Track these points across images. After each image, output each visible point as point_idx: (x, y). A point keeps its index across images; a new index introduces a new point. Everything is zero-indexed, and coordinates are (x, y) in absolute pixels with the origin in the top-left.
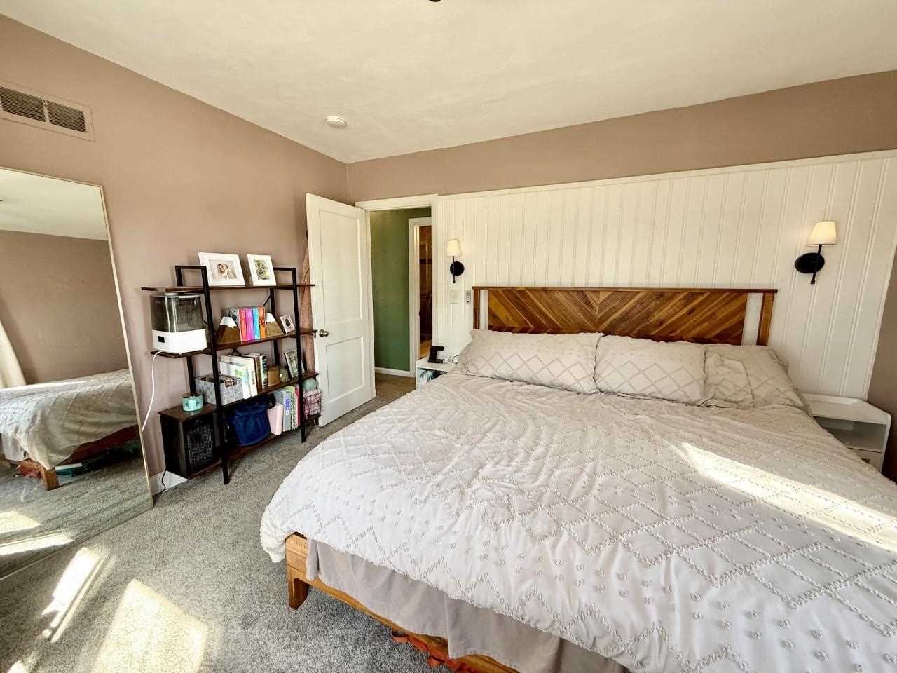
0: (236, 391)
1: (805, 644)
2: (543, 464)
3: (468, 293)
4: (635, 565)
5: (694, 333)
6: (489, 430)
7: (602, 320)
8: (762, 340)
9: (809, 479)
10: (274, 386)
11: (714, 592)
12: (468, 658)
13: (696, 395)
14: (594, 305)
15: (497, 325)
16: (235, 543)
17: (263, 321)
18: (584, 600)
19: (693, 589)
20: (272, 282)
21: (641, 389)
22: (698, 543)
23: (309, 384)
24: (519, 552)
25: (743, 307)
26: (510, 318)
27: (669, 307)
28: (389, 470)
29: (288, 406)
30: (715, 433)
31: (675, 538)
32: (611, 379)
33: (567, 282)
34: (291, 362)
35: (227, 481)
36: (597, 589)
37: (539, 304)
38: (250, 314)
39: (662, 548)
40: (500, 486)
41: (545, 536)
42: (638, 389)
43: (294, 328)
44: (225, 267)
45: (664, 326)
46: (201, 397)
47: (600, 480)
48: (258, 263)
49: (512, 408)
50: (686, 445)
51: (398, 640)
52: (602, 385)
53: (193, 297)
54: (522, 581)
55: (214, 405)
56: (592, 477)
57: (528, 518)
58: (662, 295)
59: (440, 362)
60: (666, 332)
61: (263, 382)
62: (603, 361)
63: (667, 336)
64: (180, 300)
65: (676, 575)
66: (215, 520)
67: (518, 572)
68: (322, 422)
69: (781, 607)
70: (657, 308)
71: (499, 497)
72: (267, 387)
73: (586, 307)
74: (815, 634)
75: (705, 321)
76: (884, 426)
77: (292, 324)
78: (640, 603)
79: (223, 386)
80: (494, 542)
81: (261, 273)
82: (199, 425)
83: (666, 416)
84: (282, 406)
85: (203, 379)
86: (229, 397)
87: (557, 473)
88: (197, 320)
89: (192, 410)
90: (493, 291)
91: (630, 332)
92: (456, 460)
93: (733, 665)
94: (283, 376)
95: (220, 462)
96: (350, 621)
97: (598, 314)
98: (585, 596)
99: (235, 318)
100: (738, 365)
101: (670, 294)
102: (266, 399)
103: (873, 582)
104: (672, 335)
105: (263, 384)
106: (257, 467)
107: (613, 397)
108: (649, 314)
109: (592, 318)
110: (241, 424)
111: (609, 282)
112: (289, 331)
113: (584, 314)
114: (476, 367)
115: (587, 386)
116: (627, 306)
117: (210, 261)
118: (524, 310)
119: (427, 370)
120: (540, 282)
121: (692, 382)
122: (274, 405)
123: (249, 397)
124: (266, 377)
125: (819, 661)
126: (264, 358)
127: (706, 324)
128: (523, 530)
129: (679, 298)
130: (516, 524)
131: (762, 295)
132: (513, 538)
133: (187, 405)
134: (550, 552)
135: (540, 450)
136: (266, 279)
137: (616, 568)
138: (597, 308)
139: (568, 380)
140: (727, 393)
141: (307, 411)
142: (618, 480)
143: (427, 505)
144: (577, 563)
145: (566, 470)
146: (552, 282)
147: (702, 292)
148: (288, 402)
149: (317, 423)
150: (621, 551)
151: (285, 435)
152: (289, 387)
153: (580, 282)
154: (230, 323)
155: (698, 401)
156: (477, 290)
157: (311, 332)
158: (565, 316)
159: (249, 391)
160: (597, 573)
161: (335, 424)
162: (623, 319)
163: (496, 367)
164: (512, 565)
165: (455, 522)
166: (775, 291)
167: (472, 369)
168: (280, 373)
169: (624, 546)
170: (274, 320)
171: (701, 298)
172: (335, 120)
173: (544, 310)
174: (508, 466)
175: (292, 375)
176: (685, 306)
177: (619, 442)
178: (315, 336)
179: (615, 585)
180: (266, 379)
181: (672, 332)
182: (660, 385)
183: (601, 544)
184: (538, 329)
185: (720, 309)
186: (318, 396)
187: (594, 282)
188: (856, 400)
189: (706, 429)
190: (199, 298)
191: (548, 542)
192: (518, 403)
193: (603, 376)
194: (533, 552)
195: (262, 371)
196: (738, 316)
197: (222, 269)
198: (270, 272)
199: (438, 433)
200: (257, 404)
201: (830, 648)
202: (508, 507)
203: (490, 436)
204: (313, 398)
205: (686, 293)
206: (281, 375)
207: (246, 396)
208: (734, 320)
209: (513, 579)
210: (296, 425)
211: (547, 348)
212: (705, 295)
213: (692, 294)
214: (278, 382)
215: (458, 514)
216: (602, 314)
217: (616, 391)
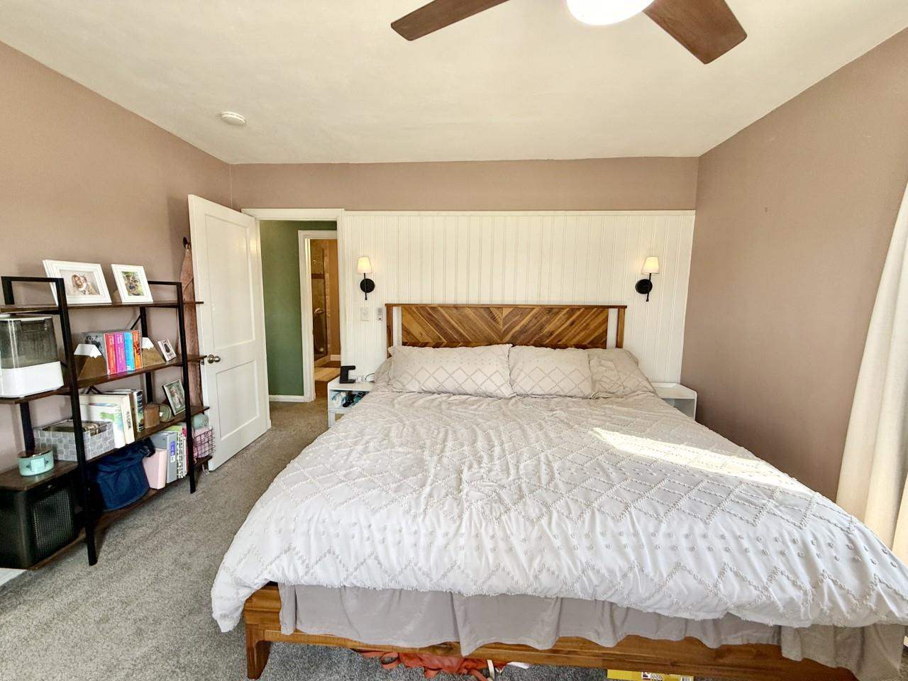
0: (106, 439)
1: (719, 545)
2: (508, 463)
3: (380, 311)
4: (610, 522)
5: (575, 340)
6: (445, 440)
7: (507, 332)
8: (619, 345)
9: (679, 440)
10: (154, 428)
11: (664, 527)
12: (477, 652)
13: (587, 390)
14: (499, 320)
15: (411, 341)
16: (139, 632)
17: (138, 348)
18: (584, 560)
19: (651, 530)
20: (146, 297)
21: (549, 389)
22: (641, 496)
23: (197, 420)
24: (522, 537)
25: (606, 320)
26: (424, 334)
27: (556, 320)
28: (375, 492)
29: (173, 451)
30: (610, 417)
31: (628, 497)
32: (525, 385)
33: (474, 300)
34: (173, 395)
35: (93, 560)
36: (591, 548)
37: (451, 320)
38: (120, 340)
39: (622, 506)
40: (485, 486)
41: (539, 518)
42: (547, 390)
43: (174, 355)
44: (82, 279)
45: (553, 336)
46: (51, 454)
47: (556, 466)
48: (127, 275)
49: (453, 417)
50: (597, 429)
51: (387, 667)
52: (518, 389)
53: (43, 319)
54: (531, 560)
55: (74, 462)
56: (549, 464)
57: (520, 506)
58: (551, 311)
59: (353, 382)
60: (555, 342)
61: (138, 424)
62: (516, 368)
63: (557, 344)
64: (22, 324)
65: (638, 523)
66: (95, 614)
67: (526, 553)
68: (212, 465)
69: (701, 525)
70: (548, 321)
71: (488, 496)
72: (143, 430)
73: (491, 321)
74: (723, 537)
75: (582, 331)
76: (694, 400)
77: (172, 350)
78: (621, 549)
79: (87, 435)
80: (500, 534)
81: (132, 288)
82: (52, 492)
83: (573, 409)
84: (166, 451)
85: (47, 429)
86: (95, 448)
87: (522, 466)
88: (49, 350)
89: (36, 473)
90: (407, 308)
91: (529, 342)
92: (433, 471)
93: (686, 573)
94: (164, 415)
95: (82, 536)
96: (329, 668)
97: (502, 328)
98: (583, 555)
99: (98, 345)
100: (610, 364)
101: (557, 310)
102: (143, 445)
103: (737, 496)
104: (559, 343)
105: (138, 428)
106: (134, 535)
107: (529, 399)
108: (542, 327)
109: (497, 331)
110: (111, 482)
111: (509, 300)
112: (170, 358)
113: (491, 328)
114: (401, 383)
115: (507, 392)
116: (525, 320)
117: (60, 270)
118: (437, 326)
119: (340, 391)
120: (450, 300)
121: (583, 381)
122: (153, 452)
123: (123, 445)
124: (142, 418)
125: (728, 553)
126: (139, 394)
127: (583, 333)
128: (520, 517)
129: (563, 313)
130: (513, 514)
131: (617, 310)
132: (515, 525)
133: (29, 467)
134: (548, 531)
135: (497, 450)
136: (138, 295)
137: (598, 529)
138: (501, 323)
139: (490, 387)
140: (607, 387)
141: (195, 454)
142: (568, 464)
143: (427, 517)
144: (570, 532)
145: (527, 464)
146: (462, 300)
147: (579, 308)
148: (173, 446)
149: (207, 467)
150: (598, 515)
151: (169, 486)
152: (174, 428)
153: (485, 300)
154: (93, 352)
155: (590, 395)
156: (389, 307)
157: (198, 360)
158: (474, 331)
159: (123, 437)
160: (587, 536)
161: (229, 464)
162: (522, 331)
163: (422, 382)
164: (520, 549)
165: (460, 525)
166: (626, 307)
167: (398, 386)
168: (159, 411)
169: (599, 510)
170: (152, 346)
171: (578, 313)
172: (234, 117)
173: (456, 326)
174: (481, 468)
175: (175, 412)
176: (568, 319)
177: (552, 435)
178: (203, 363)
179: (602, 541)
180: (143, 421)
181: (559, 341)
182: (562, 385)
183: (582, 513)
184: (452, 344)
185: (591, 321)
186: (210, 434)
187: (497, 300)
188: (675, 384)
189: (604, 416)
190: (51, 319)
191: (544, 521)
192: (455, 412)
193: (518, 381)
194: (535, 534)
195: (136, 411)
196: (603, 327)
197: (78, 282)
198: (144, 286)
199: (400, 449)
200: (130, 453)
201: (732, 544)
202: (501, 500)
203: (450, 444)
204: (203, 436)
205: (567, 309)
206: (161, 414)
207: (119, 444)
208: (601, 331)
209: (523, 559)
210: (183, 471)
211: (469, 360)
212: (582, 310)
213: (573, 309)
214: (158, 423)
215: (460, 517)
216: (506, 327)
217: (529, 393)
